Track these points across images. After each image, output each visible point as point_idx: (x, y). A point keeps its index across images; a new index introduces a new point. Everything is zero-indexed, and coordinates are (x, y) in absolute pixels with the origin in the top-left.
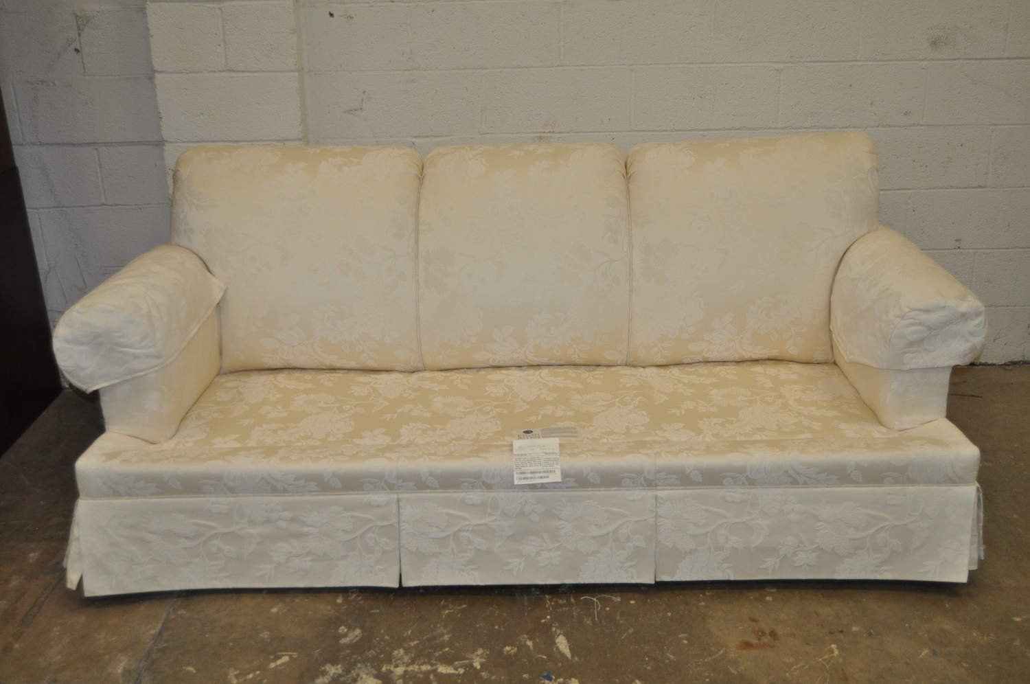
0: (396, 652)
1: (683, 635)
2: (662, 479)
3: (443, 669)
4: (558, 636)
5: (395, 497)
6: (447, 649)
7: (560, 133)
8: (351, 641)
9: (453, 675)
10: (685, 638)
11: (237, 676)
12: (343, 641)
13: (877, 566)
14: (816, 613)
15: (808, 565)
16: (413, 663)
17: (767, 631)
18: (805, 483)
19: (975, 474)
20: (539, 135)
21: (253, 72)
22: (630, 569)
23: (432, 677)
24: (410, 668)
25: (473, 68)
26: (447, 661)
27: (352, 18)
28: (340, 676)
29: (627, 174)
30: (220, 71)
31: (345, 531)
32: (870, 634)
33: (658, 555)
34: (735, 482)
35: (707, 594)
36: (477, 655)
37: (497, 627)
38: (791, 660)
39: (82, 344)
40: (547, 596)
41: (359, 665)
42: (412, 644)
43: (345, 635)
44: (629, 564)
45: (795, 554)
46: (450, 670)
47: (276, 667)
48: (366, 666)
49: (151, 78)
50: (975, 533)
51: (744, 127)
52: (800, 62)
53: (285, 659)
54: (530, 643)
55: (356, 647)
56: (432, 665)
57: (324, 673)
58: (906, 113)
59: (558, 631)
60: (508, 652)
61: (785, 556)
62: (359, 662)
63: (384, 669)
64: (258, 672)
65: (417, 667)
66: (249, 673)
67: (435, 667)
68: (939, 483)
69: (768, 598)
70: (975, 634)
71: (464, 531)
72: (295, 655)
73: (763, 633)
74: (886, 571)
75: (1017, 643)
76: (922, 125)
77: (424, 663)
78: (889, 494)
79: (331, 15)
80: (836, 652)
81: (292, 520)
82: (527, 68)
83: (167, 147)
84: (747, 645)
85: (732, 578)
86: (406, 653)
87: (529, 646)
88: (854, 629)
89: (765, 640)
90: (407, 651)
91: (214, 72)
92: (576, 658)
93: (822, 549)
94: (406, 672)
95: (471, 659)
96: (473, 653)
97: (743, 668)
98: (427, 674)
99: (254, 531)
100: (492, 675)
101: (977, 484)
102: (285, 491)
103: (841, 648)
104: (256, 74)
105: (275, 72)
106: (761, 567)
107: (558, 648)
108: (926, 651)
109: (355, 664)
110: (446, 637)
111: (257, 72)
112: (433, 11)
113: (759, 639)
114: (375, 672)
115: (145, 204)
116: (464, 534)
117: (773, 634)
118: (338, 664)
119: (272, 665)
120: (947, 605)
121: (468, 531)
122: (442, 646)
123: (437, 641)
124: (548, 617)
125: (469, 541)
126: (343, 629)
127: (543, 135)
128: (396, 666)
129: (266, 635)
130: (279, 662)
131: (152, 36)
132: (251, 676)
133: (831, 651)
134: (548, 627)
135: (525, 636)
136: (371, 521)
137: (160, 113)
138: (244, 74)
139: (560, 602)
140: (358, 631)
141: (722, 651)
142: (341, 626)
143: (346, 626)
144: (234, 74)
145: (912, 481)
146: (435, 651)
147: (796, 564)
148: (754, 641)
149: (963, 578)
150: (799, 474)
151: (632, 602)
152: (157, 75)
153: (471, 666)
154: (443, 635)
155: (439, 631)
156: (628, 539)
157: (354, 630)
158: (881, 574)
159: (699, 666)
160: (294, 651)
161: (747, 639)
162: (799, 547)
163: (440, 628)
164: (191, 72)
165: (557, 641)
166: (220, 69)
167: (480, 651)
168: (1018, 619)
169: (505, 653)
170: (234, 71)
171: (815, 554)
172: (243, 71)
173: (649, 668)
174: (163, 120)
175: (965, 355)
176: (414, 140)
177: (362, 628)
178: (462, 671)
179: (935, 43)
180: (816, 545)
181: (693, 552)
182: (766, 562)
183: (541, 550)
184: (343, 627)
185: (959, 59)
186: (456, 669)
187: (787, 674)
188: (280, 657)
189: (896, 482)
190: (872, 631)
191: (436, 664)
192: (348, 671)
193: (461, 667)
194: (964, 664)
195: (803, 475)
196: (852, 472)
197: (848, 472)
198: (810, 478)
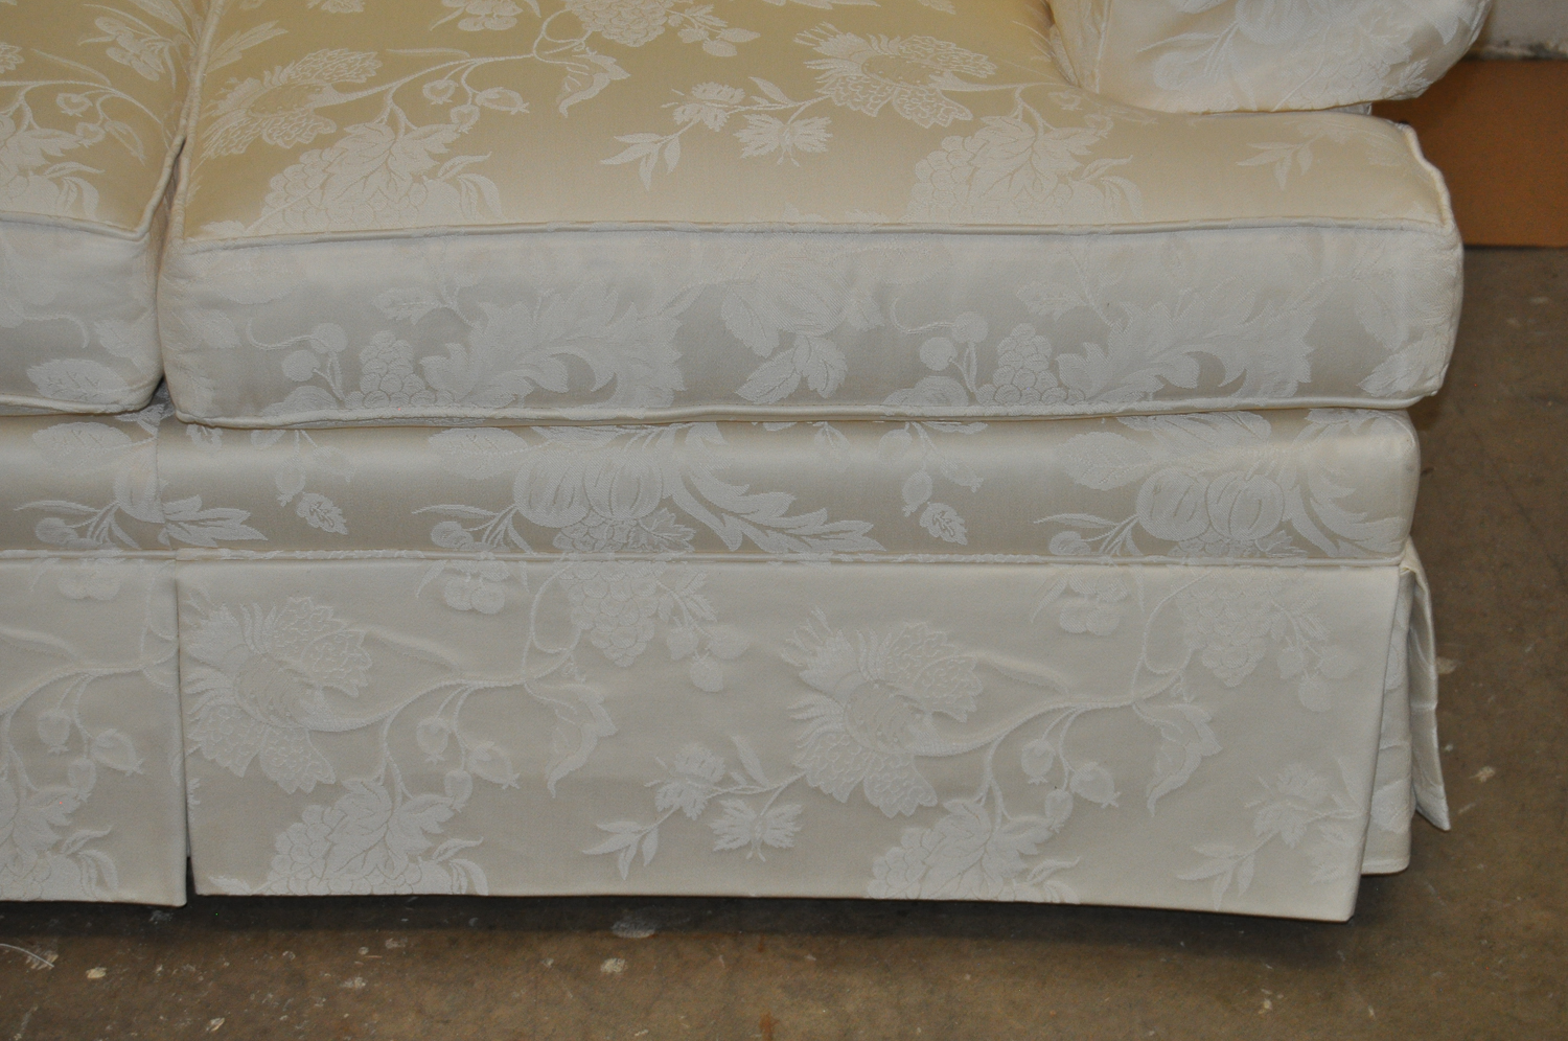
2: (192, 522)
13: (1022, 856)
15: (764, 846)
18: (748, 545)
19: (1397, 522)
22: (93, 852)
33: (192, 801)
34: (477, 536)
35: (391, 944)
44: (85, 832)
45: (713, 807)
50: (1398, 740)
61: (680, 812)
68: (1257, 554)
69: (611, 966)
74: (1058, 872)
78: (1068, 592)
85: (483, 890)
93: (817, 790)
101: (1410, 561)
106: (590, 850)
145: (1152, 546)
147: (721, 844)
149: (1334, 904)
150: (714, 510)
151: (95, 974)
156: (76, 743)
158: (1039, 885)
162: (726, 780)
171: (791, 809)
175: (1395, 67)
180: (795, 778)
181: (327, 793)
182: (608, 834)
189: (1095, 545)
195: (737, 515)
196: (922, 508)
197: (908, 510)
198: (762, 528)
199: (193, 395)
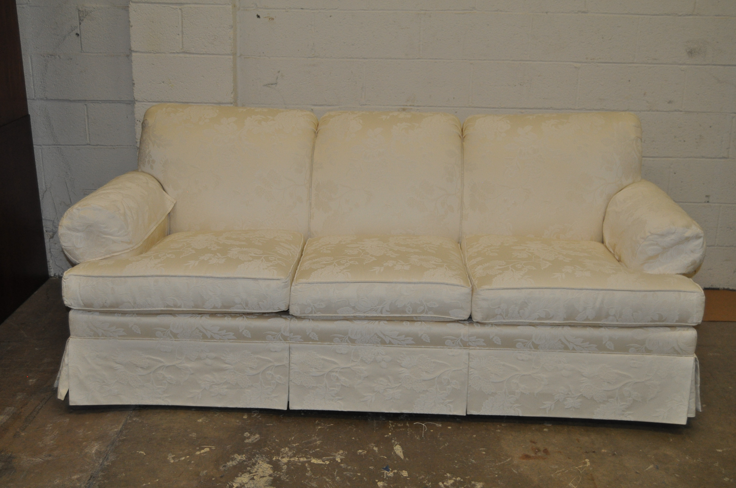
0: (283, 449)
1: (482, 449)
2: (473, 342)
3: (314, 461)
4: (396, 445)
5: (287, 345)
6: (318, 450)
7: (418, 106)
8: (252, 441)
9: (321, 464)
10: (484, 451)
11: (173, 458)
12: (247, 441)
13: (623, 411)
14: (578, 440)
15: (574, 407)
16: (294, 456)
17: (542, 449)
18: (574, 349)
19: (693, 348)
20: (403, 107)
21: (201, 54)
22: (449, 404)
23: (307, 465)
24: (292, 459)
25: (357, 58)
26: (317, 456)
27: (273, 19)
28: (244, 461)
29: (462, 135)
30: (178, 53)
31: (251, 368)
32: (614, 454)
33: (468, 395)
34: (524, 346)
35: (503, 425)
36: (339, 454)
37: (353, 438)
38: (556, 467)
39: (78, 231)
40: (390, 422)
41: (257, 456)
42: (294, 445)
43: (249, 438)
44: (448, 400)
45: (565, 399)
46: (320, 462)
47: (200, 454)
48: (262, 456)
49: (128, 56)
50: (694, 390)
51: (551, 107)
52: (593, 62)
53: (207, 450)
54: (376, 449)
55: (255, 445)
56: (307, 458)
57: (233, 459)
58: (670, 102)
59: (396, 443)
60: (360, 453)
61: (559, 400)
62: (258, 454)
63: (274, 459)
64: (188, 457)
65: (297, 459)
66: (182, 457)
67: (309, 459)
68: (668, 354)
69: (545, 430)
70: (687, 458)
71: (333, 372)
72: (213, 448)
73: (539, 450)
74: (629, 414)
75: (717, 464)
76: (681, 111)
77: (302, 457)
78: (633, 360)
79: (258, 16)
80: (588, 464)
81: (215, 358)
82: (396, 59)
83: (137, 105)
84: (527, 457)
85: (521, 415)
86: (290, 450)
87: (375, 451)
88: (603, 451)
89: (539, 454)
90: (291, 449)
91: (174, 53)
92: (407, 459)
93: (585, 397)
94: (289, 461)
95: (335, 456)
96: (336, 453)
97: (522, 470)
98: (304, 463)
99: (189, 365)
100: (348, 466)
101: (695, 356)
102: (212, 338)
103: (592, 462)
104: (203, 56)
105: (216, 54)
106: (541, 408)
107: (395, 453)
108: (651, 466)
109: (254, 455)
110: (318, 442)
111: (204, 54)
112: (331, 16)
113: (536, 454)
114: (268, 460)
115: (118, 145)
116: (334, 374)
117: (546, 451)
118: (242, 455)
119: (198, 453)
120: (671, 440)
121: (337, 371)
122: (316, 447)
123: (312, 445)
124: (390, 434)
125: (338, 379)
126: (247, 434)
127: (406, 107)
128: (283, 457)
129: (194, 435)
130: (202, 451)
131: (132, 26)
132: (183, 458)
133: (585, 463)
134: (389, 440)
135: (373, 444)
136: (270, 362)
137: (133, 80)
138: (195, 56)
139: (399, 425)
140: (257, 436)
141: (509, 459)
142: (246, 432)
143: (249, 432)
144: (187, 55)
145: (648, 351)
146: (310, 450)
147: (566, 407)
148: (533, 455)
149: (683, 422)
150: (569, 342)
151: (449, 428)
152: (134, 54)
153: (334, 460)
154: (316, 441)
155: (313, 439)
156: (448, 383)
157: (254, 435)
158: (626, 417)
159: (492, 467)
160: (213, 446)
161: (527, 453)
162: (568, 394)
163: (314, 436)
164: (157, 53)
165: (395, 448)
166: (178, 51)
167: (341, 452)
168: (720, 451)
169: (358, 454)
170: (187, 53)
171: (579, 400)
172: (193, 54)
173: (457, 467)
174: (135, 85)
175: (688, 267)
176: (313, 107)
177: (260, 434)
178: (328, 463)
179: (691, 53)
180: (580, 394)
181: (493, 394)
182: (545, 404)
183: (388, 388)
184: (247, 433)
185: (709, 65)
186: (324, 462)
187: (552, 475)
188: (203, 449)
189: (638, 351)
190: (615, 453)
191: (310, 458)
192: (250, 459)
193: (327, 460)
194: (677, 475)
195: (572, 343)
196: (606, 343)
197: (604, 343)
198: (577, 345)
199: (477, 317)
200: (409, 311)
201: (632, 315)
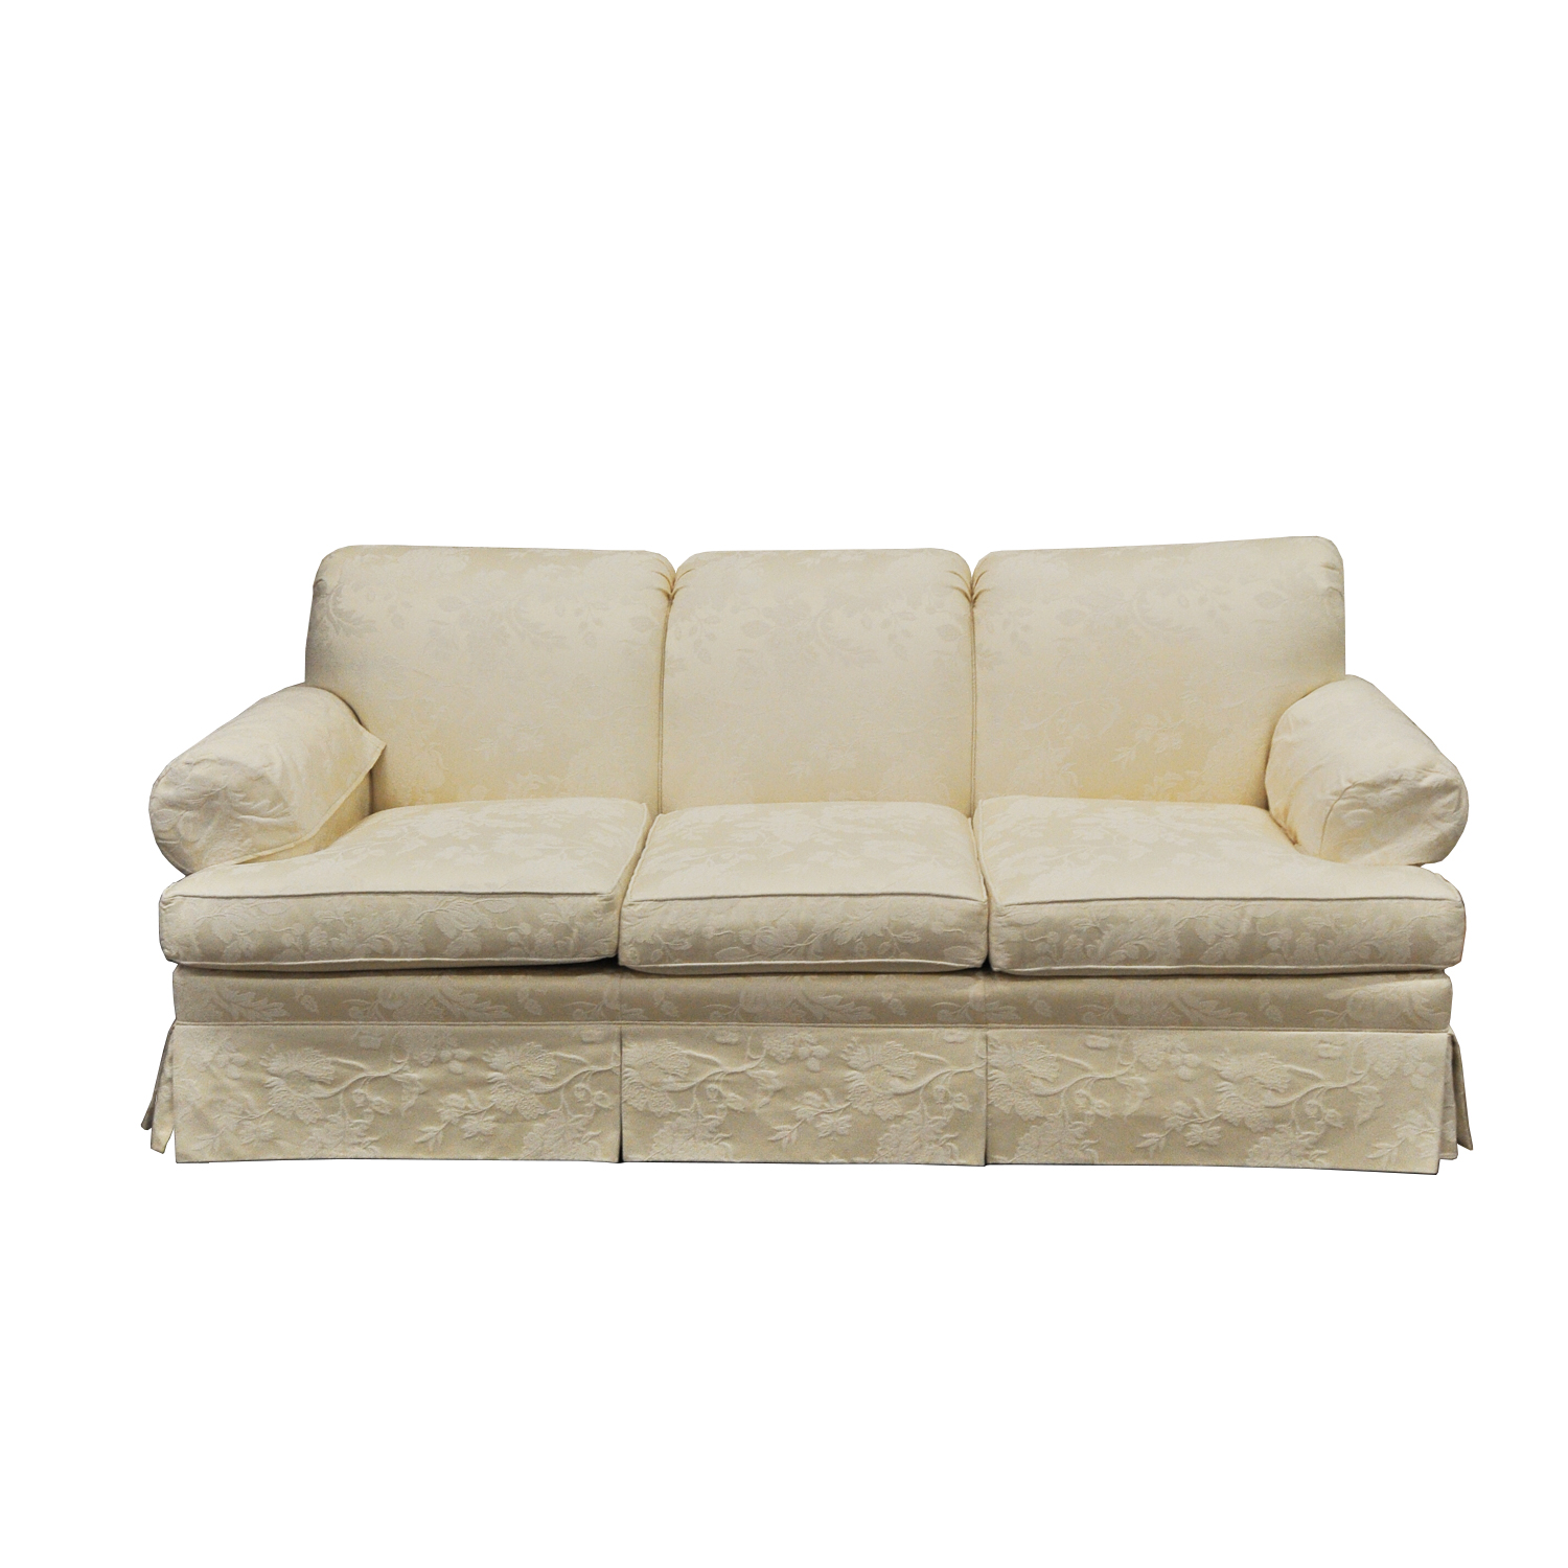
2: (995, 1012)
5: (616, 1029)
13: (1307, 1149)
15: (1206, 1143)
18: (1200, 1023)
22: (949, 1144)
29: (972, 594)
31: (544, 1079)
33: (990, 1124)
34: (1100, 1019)
39: (188, 807)
44: (948, 1135)
45: (1186, 1128)
61: (1174, 1130)
68: (1393, 1027)
71: (711, 1082)
74: (1320, 1155)
78: (1322, 1042)
81: (470, 1060)
93: (1227, 1120)
99: (415, 1075)
102: (464, 1018)
106: (1138, 1146)
116: (711, 1086)
121: (718, 1081)
125: (720, 1097)
136: (584, 1065)
145: (1357, 1025)
147: (1190, 1143)
149: (1429, 1167)
150: (1189, 1007)
156: (947, 1099)
158: (1314, 1161)
162: (1192, 1116)
171: (1217, 1128)
180: (1218, 1115)
181: (1039, 1120)
182: (1146, 1139)
183: (823, 1113)
189: (1332, 1023)
195: (1196, 1009)
196: (1266, 1007)
197: (1261, 1007)
198: (1206, 1015)
199: (1000, 961)
200: (862, 953)
201: (1316, 949)
